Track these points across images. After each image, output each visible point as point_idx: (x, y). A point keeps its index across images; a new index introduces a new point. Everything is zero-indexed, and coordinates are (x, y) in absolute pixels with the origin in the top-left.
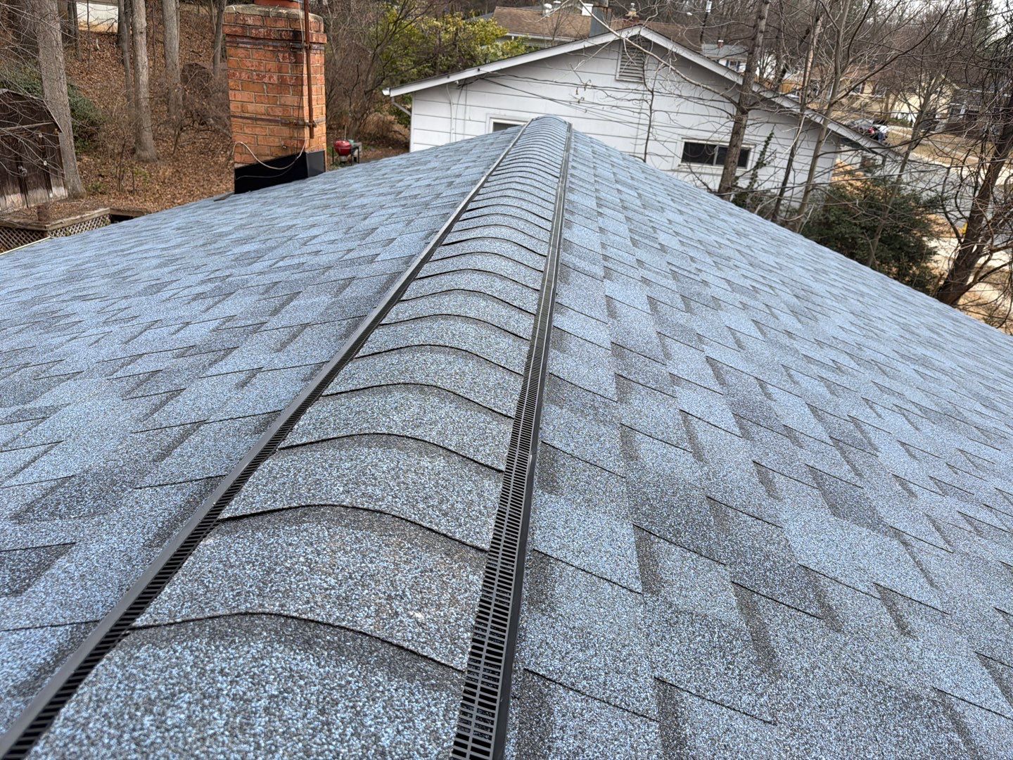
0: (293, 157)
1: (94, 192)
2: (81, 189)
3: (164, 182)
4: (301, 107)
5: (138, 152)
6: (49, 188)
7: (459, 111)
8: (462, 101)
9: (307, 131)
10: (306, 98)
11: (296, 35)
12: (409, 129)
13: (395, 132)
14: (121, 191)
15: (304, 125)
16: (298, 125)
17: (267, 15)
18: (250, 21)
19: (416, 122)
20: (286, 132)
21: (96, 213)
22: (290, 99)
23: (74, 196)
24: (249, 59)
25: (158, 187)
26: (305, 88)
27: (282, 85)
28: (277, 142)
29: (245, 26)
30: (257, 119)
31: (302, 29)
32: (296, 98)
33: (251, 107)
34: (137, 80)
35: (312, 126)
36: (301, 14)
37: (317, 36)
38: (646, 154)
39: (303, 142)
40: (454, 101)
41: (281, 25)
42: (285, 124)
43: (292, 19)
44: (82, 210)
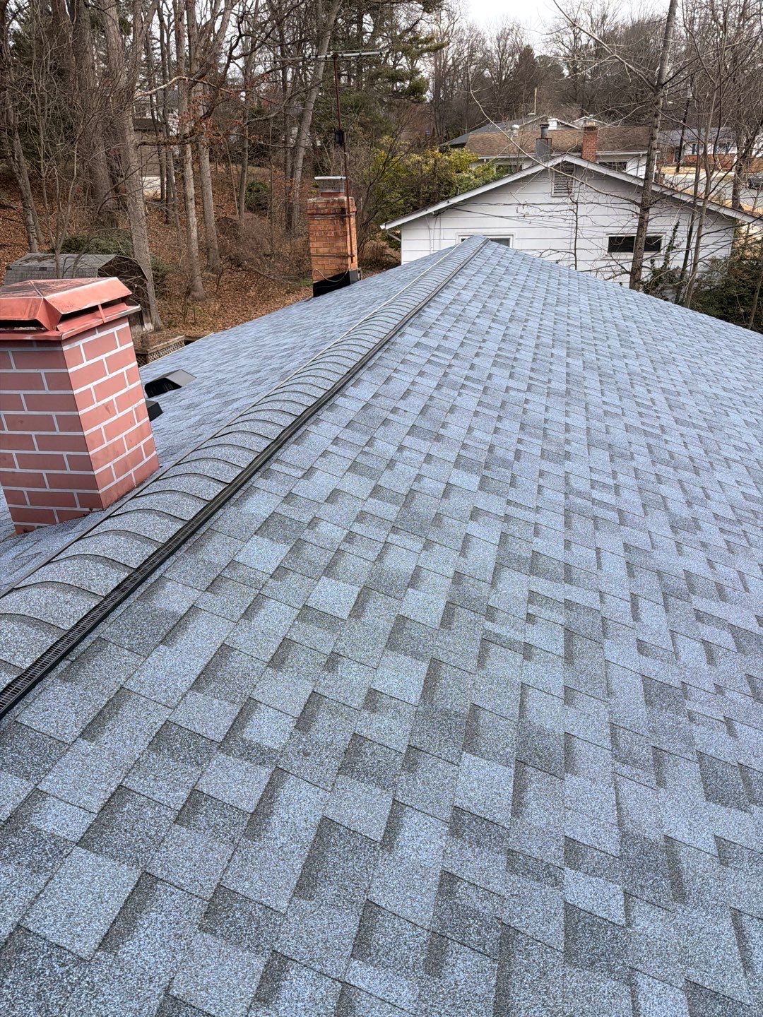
0: (343, 274)
1: (170, 325)
2: (160, 324)
3: (214, 315)
4: (346, 247)
5: (192, 293)
6: (142, 324)
7: (436, 234)
8: (438, 226)
9: (349, 259)
10: (348, 241)
11: (343, 210)
12: (400, 251)
13: (387, 255)
14: (186, 323)
15: (348, 256)
16: (345, 257)
17: (328, 202)
18: (320, 206)
19: (405, 245)
20: (339, 261)
21: (176, 339)
22: (340, 244)
23: (157, 330)
24: (320, 225)
25: (211, 319)
26: (349, 236)
27: (337, 237)
28: (335, 267)
29: (318, 209)
30: (324, 256)
31: (346, 206)
32: (344, 243)
33: (321, 250)
34: (189, 237)
35: (352, 257)
36: (345, 198)
37: (353, 209)
38: (575, 249)
39: (347, 265)
40: (432, 227)
41: (335, 206)
42: (337, 257)
43: (341, 202)
44: (167, 338)
